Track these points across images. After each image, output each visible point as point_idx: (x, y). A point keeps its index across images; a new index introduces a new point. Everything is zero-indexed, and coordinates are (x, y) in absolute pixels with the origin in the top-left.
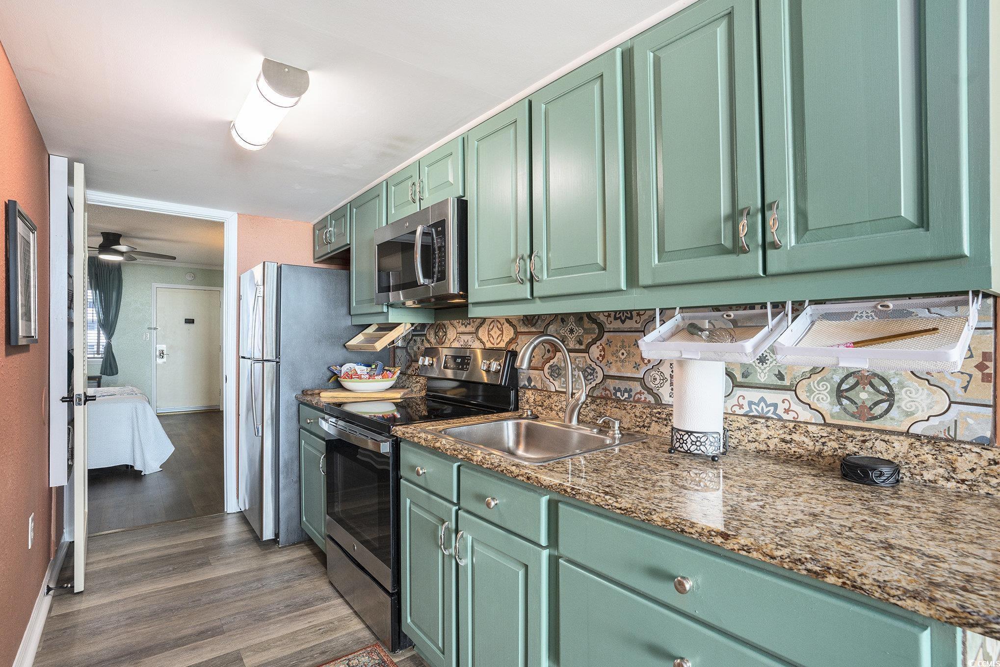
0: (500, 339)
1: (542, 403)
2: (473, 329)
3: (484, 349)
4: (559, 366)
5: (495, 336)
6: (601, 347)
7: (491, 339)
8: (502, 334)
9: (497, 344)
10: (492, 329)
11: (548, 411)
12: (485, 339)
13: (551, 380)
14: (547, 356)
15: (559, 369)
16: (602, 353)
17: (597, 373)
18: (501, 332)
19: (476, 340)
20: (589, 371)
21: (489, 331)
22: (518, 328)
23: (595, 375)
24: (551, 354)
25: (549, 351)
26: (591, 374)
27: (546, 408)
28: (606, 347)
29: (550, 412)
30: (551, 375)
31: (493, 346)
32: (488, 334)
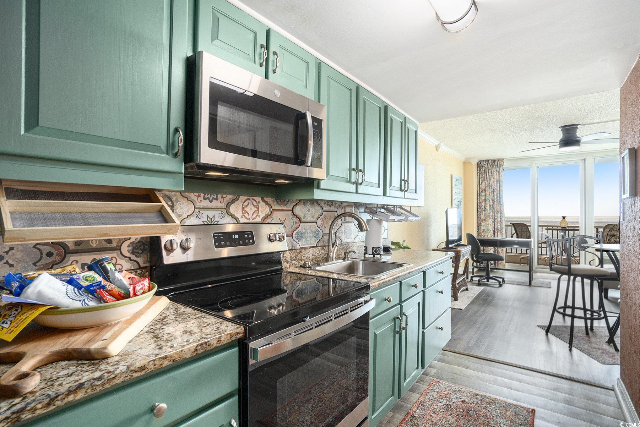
0: (255, 215)
1: (296, 258)
2: (223, 205)
3: (238, 223)
4: (302, 231)
5: (251, 212)
6: (322, 219)
7: (246, 215)
8: (258, 210)
9: (253, 219)
10: (247, 206)
11: (299, 261)
12: (238, 214)
13: (297, 241)
14: (295, 226)
15: (302, 233)
16: (322, 222)
17: (320, 233)
18: (257, 209)
19: (226, 215)
20: (317, 233)
21: (243, 208)
22: (273, 206)
23: (319, 234)
24: (297, 225)
25: (296, 223)
26: (318, 234)
27: (298, 260)
28: (324, 219)
29: (300, 262)
30: (297, 239)
31: (248, 221)
32: (243, 210)
